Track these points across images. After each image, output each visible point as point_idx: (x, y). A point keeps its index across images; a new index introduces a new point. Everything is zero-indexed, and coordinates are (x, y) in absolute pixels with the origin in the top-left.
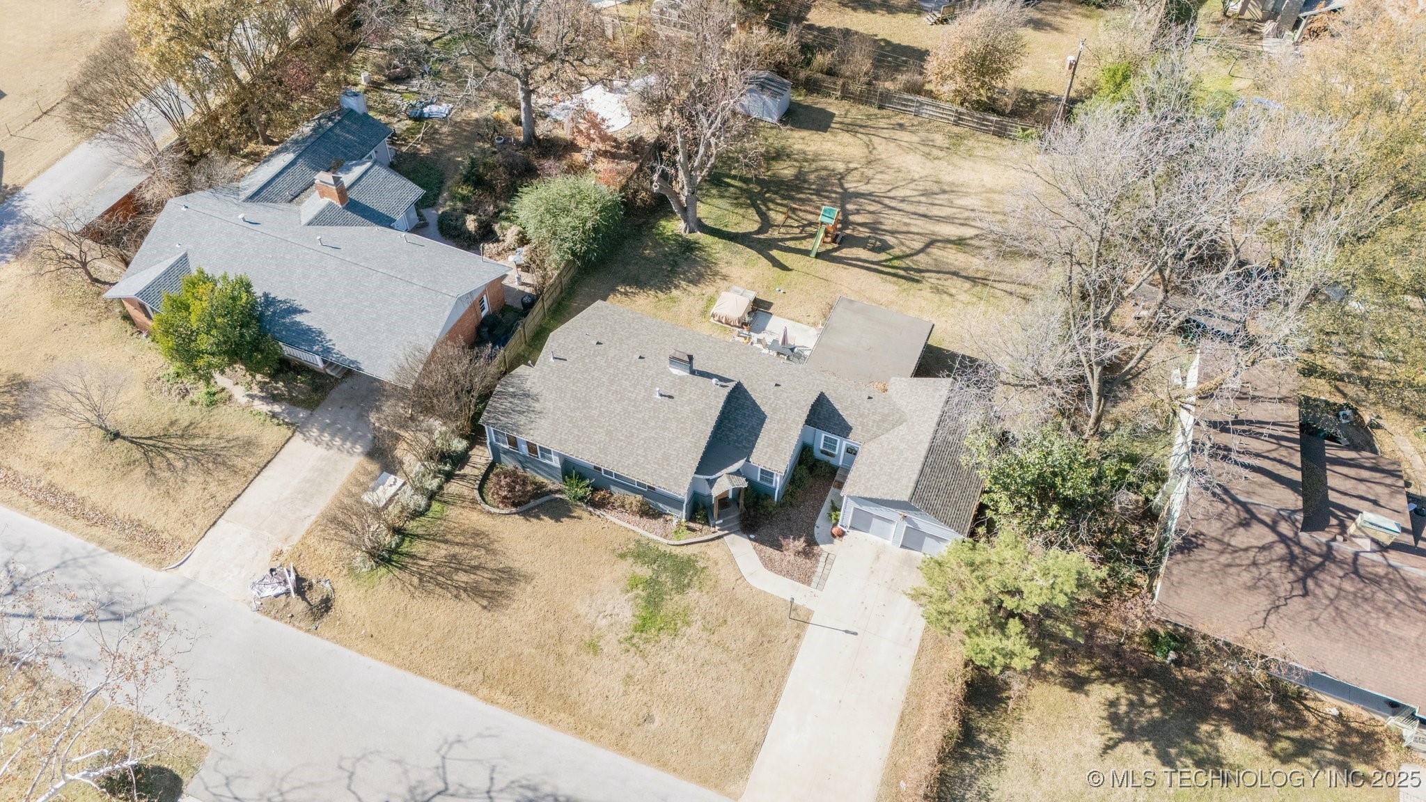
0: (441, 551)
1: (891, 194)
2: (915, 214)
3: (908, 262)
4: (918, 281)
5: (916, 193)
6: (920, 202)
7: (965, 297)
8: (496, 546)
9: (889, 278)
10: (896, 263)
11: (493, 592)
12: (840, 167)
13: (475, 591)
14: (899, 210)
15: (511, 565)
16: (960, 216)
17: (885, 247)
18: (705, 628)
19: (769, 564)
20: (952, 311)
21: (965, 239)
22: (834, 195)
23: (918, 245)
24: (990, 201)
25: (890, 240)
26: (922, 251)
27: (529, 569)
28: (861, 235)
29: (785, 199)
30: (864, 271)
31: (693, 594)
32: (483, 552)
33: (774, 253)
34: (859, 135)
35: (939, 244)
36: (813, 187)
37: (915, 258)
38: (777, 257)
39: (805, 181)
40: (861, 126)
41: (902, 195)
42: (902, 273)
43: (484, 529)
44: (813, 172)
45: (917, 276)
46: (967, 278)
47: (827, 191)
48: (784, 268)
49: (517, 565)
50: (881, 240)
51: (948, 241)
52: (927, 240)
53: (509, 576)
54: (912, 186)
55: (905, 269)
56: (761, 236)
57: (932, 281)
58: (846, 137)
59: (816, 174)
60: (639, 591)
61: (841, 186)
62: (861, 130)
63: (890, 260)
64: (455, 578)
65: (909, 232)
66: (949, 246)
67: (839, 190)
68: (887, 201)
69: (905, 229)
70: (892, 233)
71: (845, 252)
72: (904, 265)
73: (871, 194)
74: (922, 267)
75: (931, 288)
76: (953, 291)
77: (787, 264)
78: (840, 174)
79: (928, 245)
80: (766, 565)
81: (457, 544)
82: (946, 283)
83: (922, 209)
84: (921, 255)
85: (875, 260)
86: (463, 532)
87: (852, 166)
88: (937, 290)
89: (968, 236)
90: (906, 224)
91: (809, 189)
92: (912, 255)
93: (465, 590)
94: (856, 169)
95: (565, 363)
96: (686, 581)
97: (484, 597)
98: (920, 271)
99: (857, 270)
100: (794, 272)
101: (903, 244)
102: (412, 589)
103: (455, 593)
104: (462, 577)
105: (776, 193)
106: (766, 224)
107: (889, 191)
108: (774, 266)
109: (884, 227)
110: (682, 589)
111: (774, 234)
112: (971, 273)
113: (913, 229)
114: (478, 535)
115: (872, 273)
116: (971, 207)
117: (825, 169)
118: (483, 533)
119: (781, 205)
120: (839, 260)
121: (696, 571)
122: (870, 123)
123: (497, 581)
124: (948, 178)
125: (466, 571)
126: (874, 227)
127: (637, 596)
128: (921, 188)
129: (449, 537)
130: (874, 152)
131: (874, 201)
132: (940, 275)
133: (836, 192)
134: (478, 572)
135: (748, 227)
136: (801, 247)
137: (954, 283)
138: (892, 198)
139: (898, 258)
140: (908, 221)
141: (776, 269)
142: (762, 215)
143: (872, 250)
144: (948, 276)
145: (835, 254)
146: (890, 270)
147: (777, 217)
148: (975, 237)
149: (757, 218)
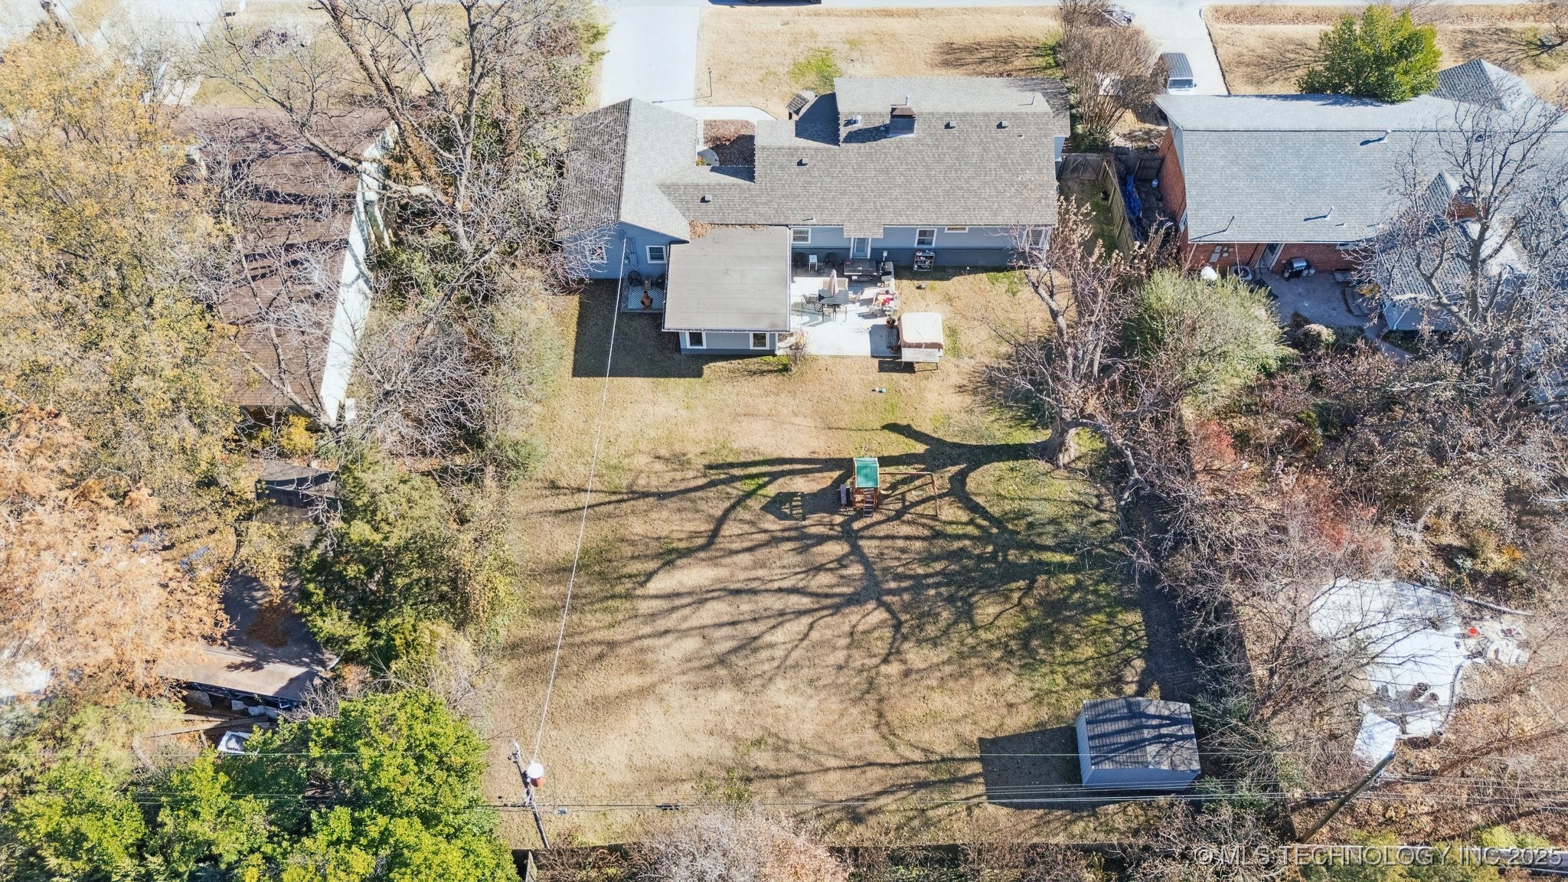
1: (806, 620)
2: (754, 592)
3: (736, 490)
4: (710, 467)
5: (768, 638)
6: (755, 620)
7: (641, 461)
9: (751, 458)
10: (750, 485)
11: (954, 53)
12: (916, 656)
13: (969, 50)
14: (780, 590)
15: (956, 71)
16: (687, 611)
17: (775, 506)
18: (775, 73)
20: (652, 433)
21: (664, 565)
22: (893, 585)
23: (730, 529)
25: (772, 523)
26: (721, 521)
27: (939, 71)
28: (816, 517)
29: (962, 549)
30: (788, 455)
32: (987, 72)
33: (920, 448)
34: (917, 756)
35: (700, 541)
36: (932, 592)
37: (727, 504)
38: (912, 442)
39: (951, 600)
40: (921, 785)
41: (787, 626)
42: (737, 472)
44: (949, 626)
45: (714, 475)
46: (645, 495)
47: (906, 590)
48: (893, 428)
49: (951, 71)
50: (785, 517)
51: (688, 552)
52: (722, 543)
53: (951, 64)
54: (779, 653)
55: (734, 479)
56: (956, 468)
57: (691, 474)
58: (942, 743)
59: (942, 624)
61: (888, 608)
62: (923, 773)
63: (761, 487)
64: (991, 53)
65: (750, 549)
66: (682, 545)
67: (888, 599)
68: (805, 602)
69: (761, 554)
70: (774, 541)
71: (825, 480)
72: (738, 484)
73: (836, 609)
74: (711, 493)
75: (689, 462)
76: (659, 466)
77: (894, 436)
78: (905, 638)
79: (715, 533)
82: (668, 477)
83: (746, 606)
84: (719, 513)
85: (781, 481)
87: (894, 669)
88: (679, 461)
89: (661, 575)
90: (760, 564)
91: (937, 585)
92: (733, 507)
93: (977, 49)
94: (886, 661)
97: (958, 49)
98: (712, 484)
100: (878, 425)
101: (751, 523)
102: (1016, 39)
103: (983, 46)
104: (986, 54)
105: (980, 558)
106: (958, 491)
107: (811, 627)
108: (909, 426)
109: (790, 545)
111: (941, 480)
112: (641, 504)
113: (745, 559)
115: (775, 455)
117: (934, 642)
119: (958, 537)
120: (829, 464)
122: (914, 800)
124: (725, 697)
125: (988, 58)
126: (806, 541)
128: (764, 654)
130: (873, 718)
131: (827, 596)
132: (682, 486)
133: (891, 592)
134: (977, 60)
135: (983, 480)
136: (892, 469)
137: (660, 477)
138: (800, 613)
139: (749, 495)
140: (760, 573)
141: (904, 422)
142: (974, 508)
143: (791, 495)
144: (670, 489)
145: (836, 474)
146: (754, 470)
147: (950, 512)
148: (650, 576)
149: (980, 500)
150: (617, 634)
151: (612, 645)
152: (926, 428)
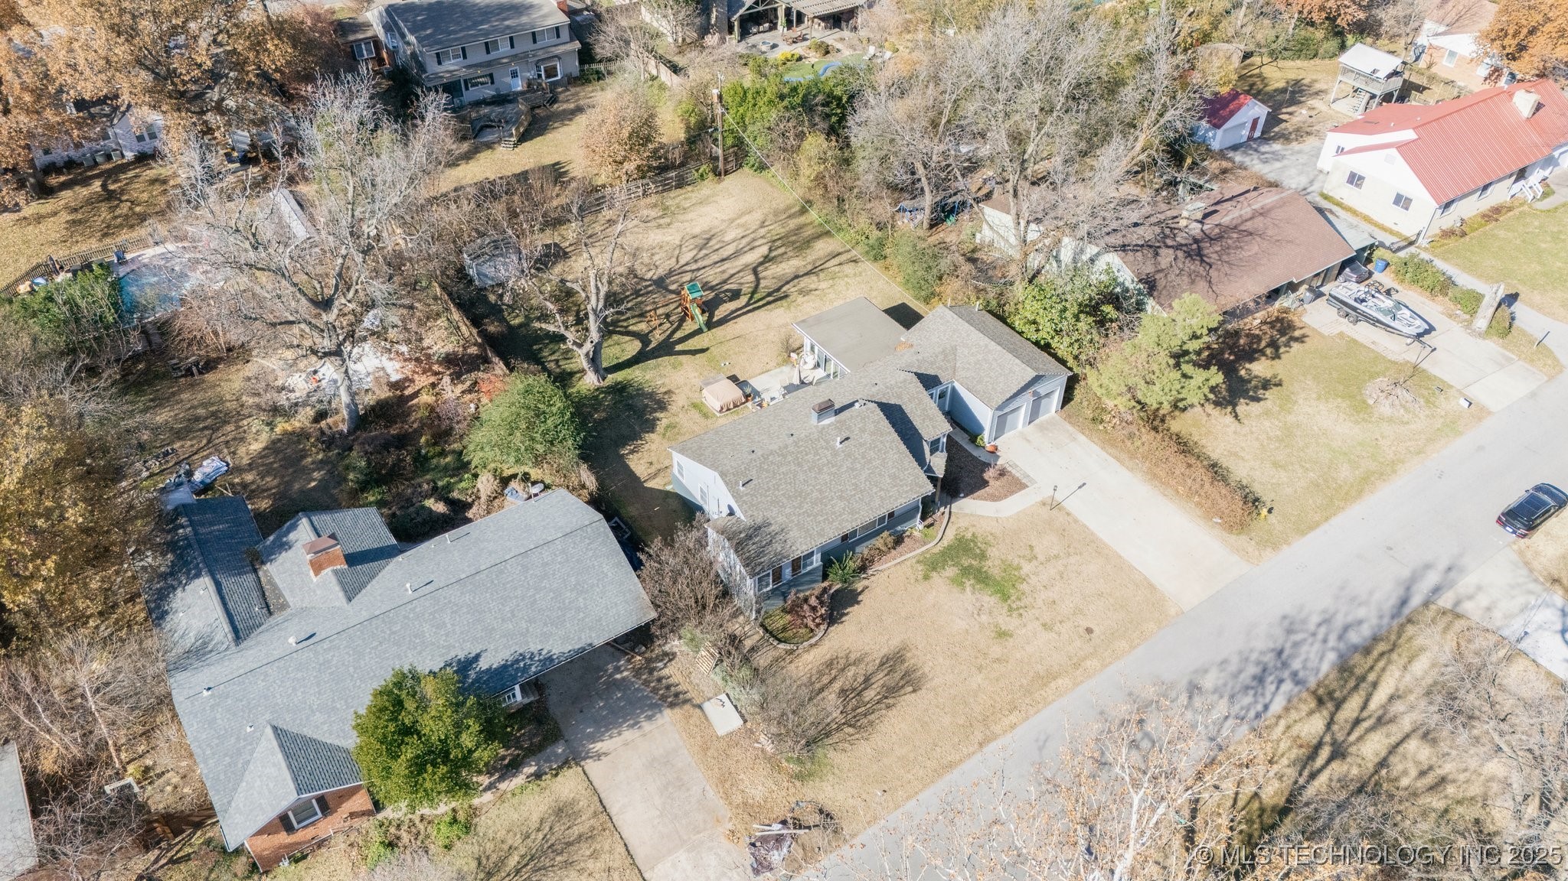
1: (682, 263)
2: (715, 263)
3: (762, 292)
4: (786, 296)
5: (694, 252)
6: (707, 254)
7: (823, 285)
8: (853, 657)
9: (769, 307)
10: (757, 296)
12: (621, 270)
14: (703, 268)
15: (882, 654)
16: (740, 247)
17: (736, 295)
18: (1030, 561)
19: (995, 498)
20: (831, 297)
21: (767, 257)
22: (650, 289)
23: (750, 278)
24: (741, 226)
25: (730, 287)
26: (758, 279)
27: (895, 643)
28: (711, 297)
30: (750, 315)
31: (993, 552)
33: (678, 348)
35: (760, 269)
37: (762, 285)
38: (686, 349)
41: (689, 258)
42: (770, 299)
45: (781, 294)
46: (806, 274)
47: (642, 289)
48: (703, 351)
49: (885, 651)
50: (727, 291)
51: (761, 264)
52: (748, 272)
53: (893, 661)
54: (685, 249)
55: (768, 296)
56: (652, 346)
57: (793, 290)
58: (589, 251)
60: (968, 583)
61: (645, 280)
63: (751, 298)
65: (733, 275)
66: (767, 265)
67: (648, 283)
68: (688, 268)
69: (726, 276)
70: (724, 282)
71: (720, 312)
72: (764, 294)
73: (671, 272)
74: (774, 287)
75: (799, 294)
76: (813, 286)
77: (699, 347)
78: (629, 274)
79: (756, 273)
80: (993, 501)
81: (830, 682)
82: (802, 285)
83: (715, 258)
84: (762, 281)
85: (744, 304)
87: (627, 265)
88: (803, 292)
89: (766, 253)
90: (723, 272)
92: (757, 285)
93: (886, 698)
94: (633, 264)
96: (978, 551)
97: (903, 687)
98: (777, 290)
99: (744, 317)
100: (712, 348)
101: (741, 284)
107: (678, 261)
108: (694, 355)
109: (714, 283)
110: (983, 556)
111: (657, 337)
112: (804, 270)
113: (731, 272)
115: (757, 312)
116: (740, 236)
117: (614, 278)
119: (629, 318)
120: (725, 320)
121: (972, 541)
122: (590, 232)
123: (892, 671)
124: (696, 231)
126: (708, 287)
127: (973, 586)
128: (692, 247)
131: (680, 274)
132: (791, 284)
133: (648, 286)
135: (633, 347)
136: (687, 332)
137: (805, 282)
138: (687, 264)
139: (753, 293)
140: (720, 270)
141: (698, 356)
142: (628, 333)
143: (731, 300)
144: (796, 281)
145: (715, 319)
146: (760, 303)
147: (642, 327)
148: (770, 250)
149: (627, 338)
150: (763, 231)
151: (762, 227)
152: (681, 358)
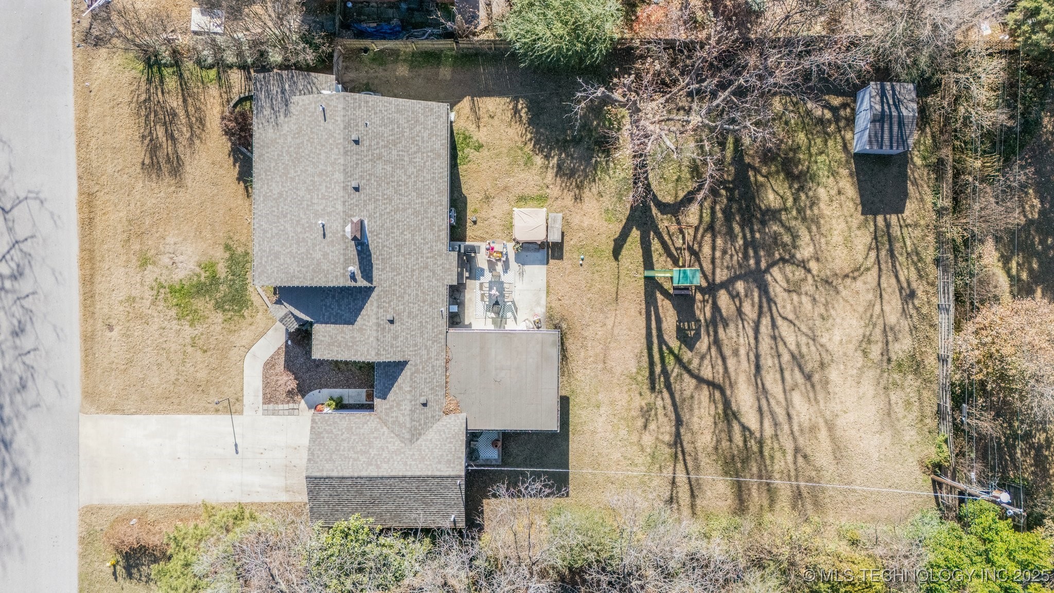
0: (174, 102)
1: (779, 321)
2: (757, 357)
3: (675, 370)
4: (653, 389)
5: (793, 347)
6: (779, 356)
7: (648, 439)
8: (197, 142)
9: (645, 359)
10: (670, 361)
11: (158, 162)
12: (805, 251)
13: (154, 148)
14: (756, 338)
15: (187, 163)
16: (772, 402)
17: (688, 341)
18: (193, 339)
19: (269, 365)
20: (623, 433)
21: (736, 418)
22: (752, 262)
23: (707, 373)
24: (813, 429)
25: (703, 344)
26: (700, 380)
27: (188, 180)
28: (697, 312)
29: (724, 211)
30: (644, 332)
31: (219, 317)
32: (188, 135)
33: (635, 234)
34: (873, 254)
35: (717, 394)
36: (757, 235)
37: (686, 376)
38: (630, 239)
39: (763, 223)
40: (891, 252)
41: (784, 334)
42: (658, 369)
43: (208, 124)
44: (783, 225)
45: (660, 384)
46: (678, 435)
47: (756, 253)
48: (616, 252)
49: (188, 168)
50: (698, 334)
51: (727, 404)
52: (719, 379)
53: (176, 168)
54: (803, 340)
55: (664, 371)
56: (654, 211)
57: (659, 403)
58: (863, 239)
59: (782, 230)
60: (203, 275)
61: (770, 266)
62: (883, 253)
63: (671, 351)
64: (158, 127)
65: (724, 359)
66: (720, 407)
67: (763, 265)
68: (766, 321)
69: (727, 352)
70: (717, 342)
72: (669, 368)
73: (770, 300)
74: (676, 387)
75: (648, 404)
76: (652, 426)
77: (624, 252)
78: (793, 256)
79: (712, 384)
80: (266, 364)
82: (661, 418)
83: (768, 361)
84: (694, 381)
85: (666, 337)
86: (198, 109)
87: (813, 265)
88: (647, 413)
89: (743, 420)
90: (736, 353)
91: (752, 232)
92: (689, 372)
93: (151, 140)
94: (809, 271)
95: (323, 121)
96: (227, 307)
97: (152, 158)
98: (668, 386)
99: (642, 323)
100: (614, 264)
101: (703, 358)
102: (135, 100)
103: (146, 133)
104: (160, 132)
105: (730, 199)
106: (674, 209)
107: (785, 318)
108: (615, 240)
109: (721, 331)
110: (219, 306)
111: (664, 222)
112: (686, 438)
113: (731, 362)
114: (201, 122)
115: (644, 341)
116: (793, 413)
117: (795, 237)
118: (204, 125)
119: (713, 212)
120: (650, 300)
121: (240, 311)
122: (902, 259)
123: (168, 160)
124: (834, 374)
125: (166, 131)
126: (717, 320)
127: (199, 276)
128: (804, 350)
129: (190, 101)
130: (848, 281)
131: (761, 307)
132: (670, 408)
133: (758, 263)
134: (170, 142)
135: (664, 190)
136: (655, 257)
137: (664, 427)
138: (774, 325)
139: (678, 359)
140: (743, 351)
141: (612, 244)
142: (689, 199)
143: (679, 329)
144: (673, 417)
145: (659, 296)
146: (657, 357)
147: (692, 215)
148: (745, 428)
149: (681, 195)
150: (789, 446)
151: (797, 450)
152: (616, 228)
